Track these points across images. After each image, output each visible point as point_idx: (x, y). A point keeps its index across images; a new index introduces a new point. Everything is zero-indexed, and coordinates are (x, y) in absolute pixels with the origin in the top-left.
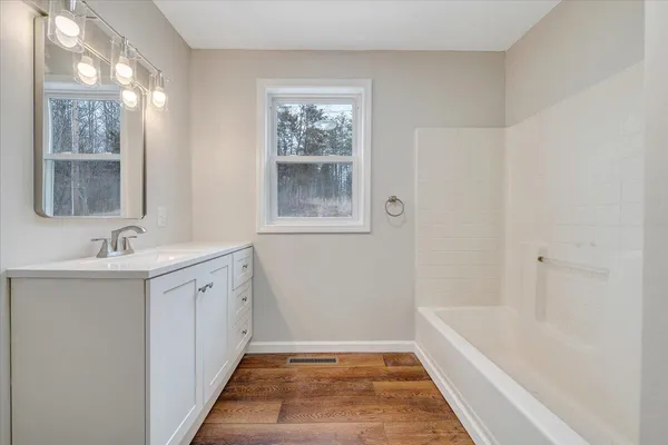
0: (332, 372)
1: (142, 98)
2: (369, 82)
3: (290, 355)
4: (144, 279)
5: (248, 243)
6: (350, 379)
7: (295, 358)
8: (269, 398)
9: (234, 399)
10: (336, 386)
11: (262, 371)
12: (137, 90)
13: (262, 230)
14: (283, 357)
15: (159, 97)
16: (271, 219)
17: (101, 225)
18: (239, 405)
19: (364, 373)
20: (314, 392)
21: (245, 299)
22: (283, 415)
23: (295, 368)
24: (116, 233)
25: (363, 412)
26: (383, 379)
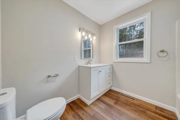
0: (133, 102)
1: (93, 39)
2: (150, 12)
3: (121, 93)
4: (90, 68)
5: (111, 64)
6: (138, 106)
7: (122, 94)
8: (113, 99)
9: (106, 96)
10: (132, 105)
11: (113, 94)
12: (92, 38)
13: (114, 61)
14: (119, 93)
15: (95, 38)
16: (117, 59)
17: (87, 60)
18: (107, 97)
19: (144, 107)
20: (125, 103)
21: (110, 76)
22: (115, 103)
23: (122, 97)
24: (89, 61)
25: (138, 115)
26: (152, 112)
